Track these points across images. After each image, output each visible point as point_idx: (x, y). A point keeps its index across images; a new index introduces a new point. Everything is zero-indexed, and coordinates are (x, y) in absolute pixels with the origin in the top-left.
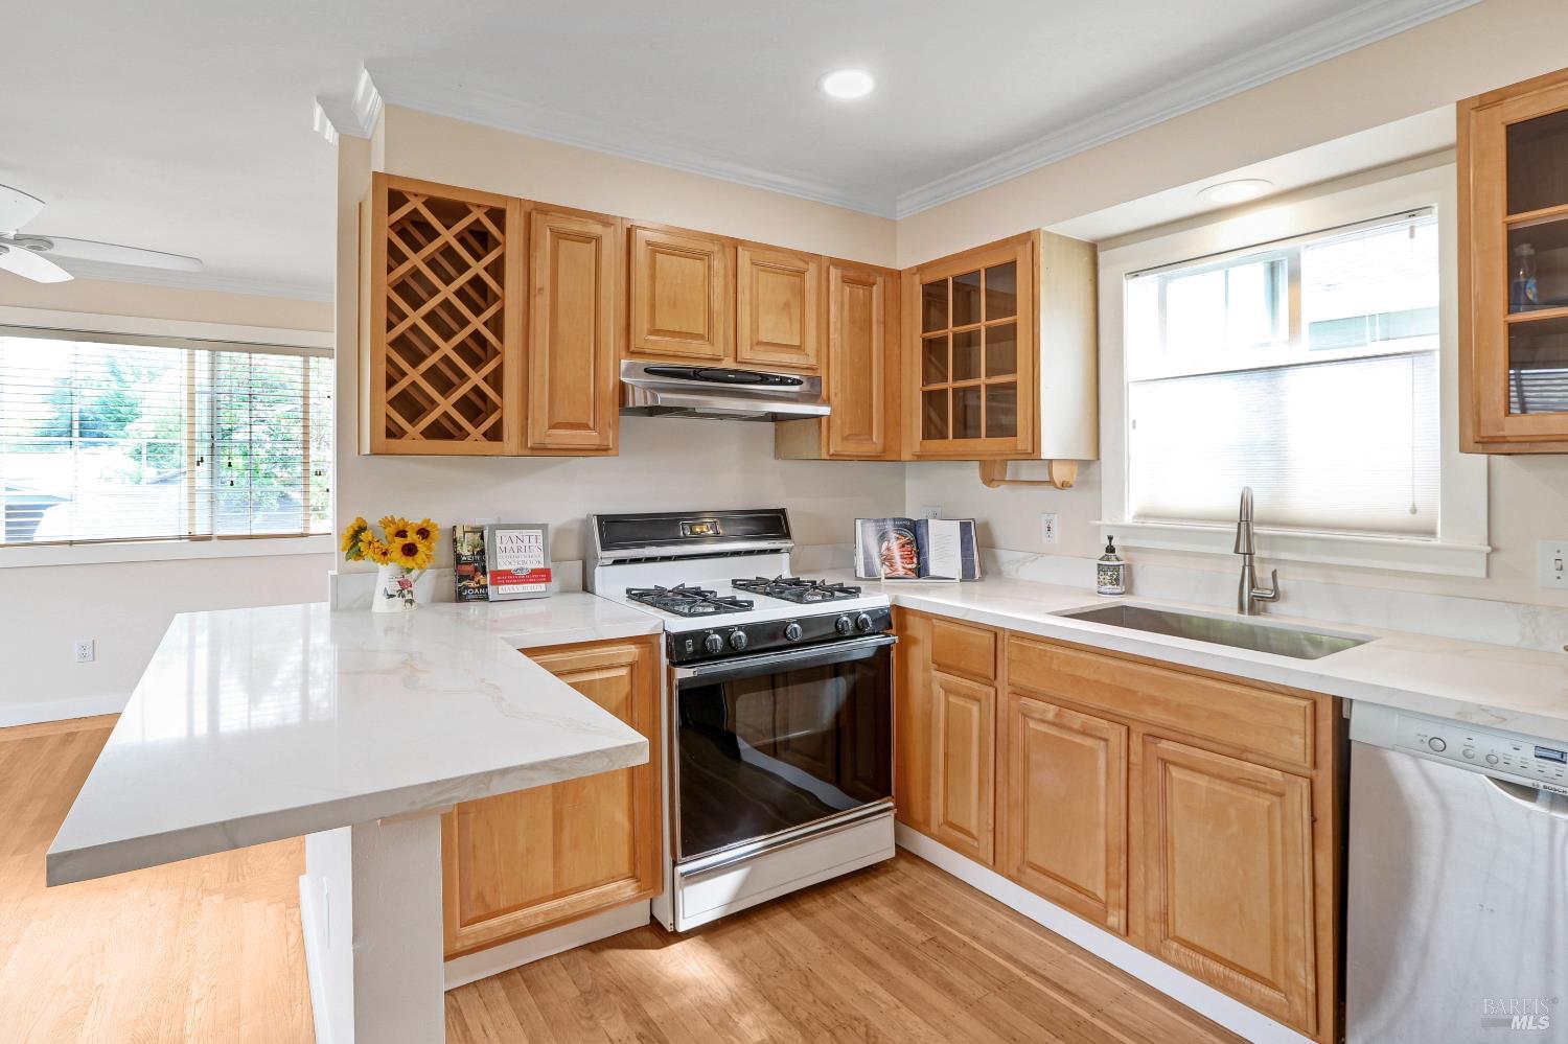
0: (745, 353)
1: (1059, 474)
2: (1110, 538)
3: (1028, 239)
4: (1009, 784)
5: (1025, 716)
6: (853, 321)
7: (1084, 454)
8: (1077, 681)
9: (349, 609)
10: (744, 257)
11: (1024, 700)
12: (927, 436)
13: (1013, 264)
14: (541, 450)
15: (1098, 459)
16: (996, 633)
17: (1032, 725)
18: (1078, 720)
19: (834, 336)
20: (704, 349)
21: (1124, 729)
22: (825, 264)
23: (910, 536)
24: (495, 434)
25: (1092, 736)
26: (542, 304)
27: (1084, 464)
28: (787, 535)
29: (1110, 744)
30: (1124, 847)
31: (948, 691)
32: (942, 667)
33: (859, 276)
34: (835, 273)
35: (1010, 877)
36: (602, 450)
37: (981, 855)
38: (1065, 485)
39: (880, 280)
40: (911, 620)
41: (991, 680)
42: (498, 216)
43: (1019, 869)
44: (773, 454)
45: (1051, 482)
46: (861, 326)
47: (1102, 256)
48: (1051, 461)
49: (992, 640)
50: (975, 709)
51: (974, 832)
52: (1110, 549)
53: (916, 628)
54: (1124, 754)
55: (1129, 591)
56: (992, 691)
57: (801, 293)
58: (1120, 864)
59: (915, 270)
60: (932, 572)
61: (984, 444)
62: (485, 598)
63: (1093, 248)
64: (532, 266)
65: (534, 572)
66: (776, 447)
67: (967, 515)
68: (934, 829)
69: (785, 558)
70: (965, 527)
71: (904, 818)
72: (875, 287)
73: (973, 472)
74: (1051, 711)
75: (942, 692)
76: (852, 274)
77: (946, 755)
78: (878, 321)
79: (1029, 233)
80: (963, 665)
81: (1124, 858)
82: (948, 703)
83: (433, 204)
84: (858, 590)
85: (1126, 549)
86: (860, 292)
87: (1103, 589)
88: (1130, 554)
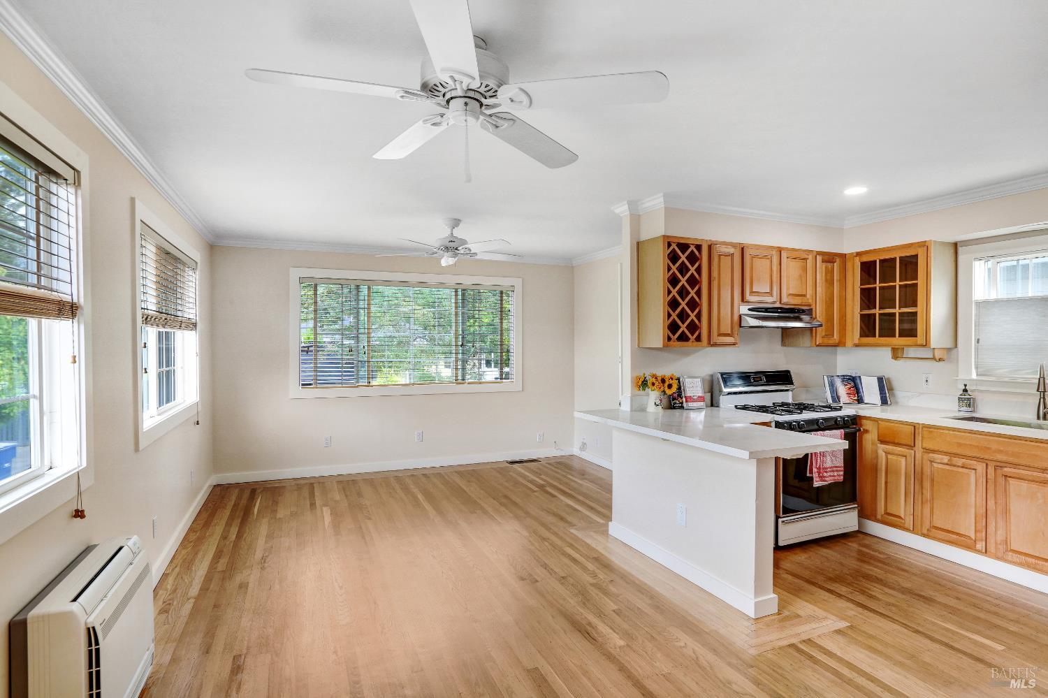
0: (785, 300)
1: (938, 355)
2: (965, 385)
3: (924, 245)
4: (922, 494)
5: (931, 462)
6: (826, 280)
7: (949, 344)
8: (959, 445)
9: (635, 411)
10: (784, 255)
11: (931, 455)
12: (863, 334)
13: (916, 256)
14: (715, 345)
15: (956, 347)
16: (915, 426)
17: (935, 465)
18: (960, 462)
19: (819, 289)
20: (769, 299)
21: (985, 465)
22: (815, 254)
23: (853, 384)
24: (698, 339)
25: (966, 468)
26: (715, 284)
27: (949, 350)
28: (792, 383)
29: (977, 471)
30: (984, 515)
31: (887, 453)
32: (882, 442)
33: (829, 258)
34: (819, 258)
35: (924, 535)
36: (734, 344)
37: (906, 526)
38: (940, 360)
39: (838, 260)
40: (864, 422)
41: (912, 446)
42: (699, 247)
43: (928, 530)
44: (780, 343)
45: (934, 358)
46: (829, 282)
47: (960, 250)
48: (934, 349)
49: (913, 429)
50: (903, 460)
51: (903, 516)
52: (965, 390)
53: (867, 425)
54: (984, 475)
55: (973, 411)
56: (913, 452)
57: (805, 269)
58: (982, 522)
59: (855, 255)
60: (865, 402)
61: (898, 341)
62: (682, 407)
63: (955, 245)
64: (712, 268)
65: (699, 397)
66: (782, 340)
67: (880, 375)
68: (879, 517)
69: (790, 393)
70: (880, 380)
71: (863, 515)
72: (835, 264)
73: (887, 352)
74: (946, 459)
75: (884, 454)
76: (826, 257)
77: (886, 483)
78: (837, 280)
79: (925, 241)
80: (896, 441)
81: (984, 520)
82: (887, 459)
83: (679, 245)
84: (841, 407)
85: (972, 391)
86: (829, 265)
87: (962, 409)
88: (974, 393)
